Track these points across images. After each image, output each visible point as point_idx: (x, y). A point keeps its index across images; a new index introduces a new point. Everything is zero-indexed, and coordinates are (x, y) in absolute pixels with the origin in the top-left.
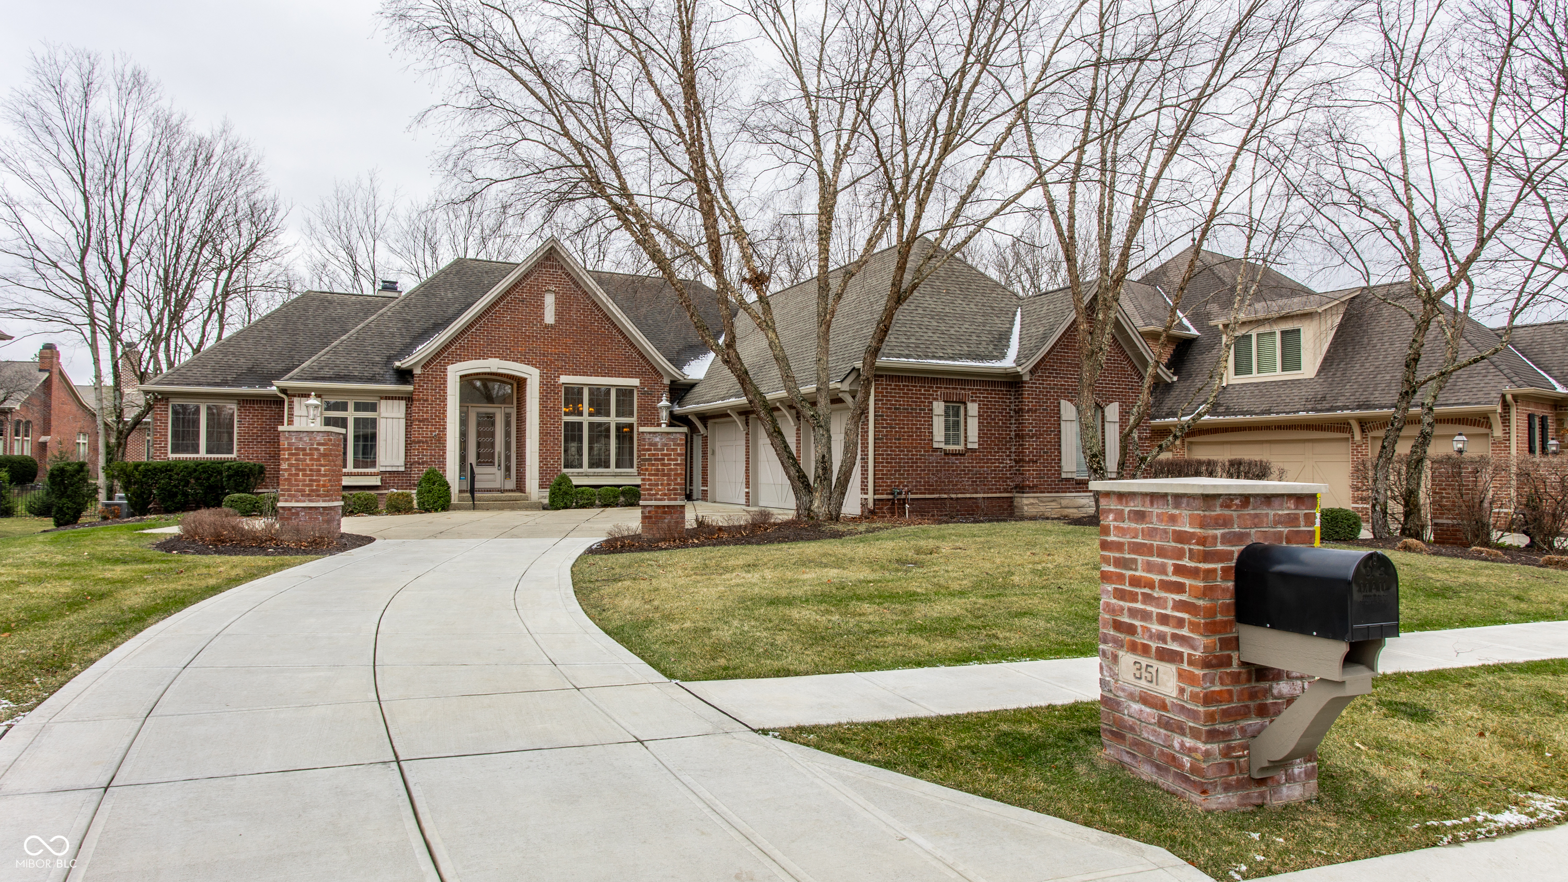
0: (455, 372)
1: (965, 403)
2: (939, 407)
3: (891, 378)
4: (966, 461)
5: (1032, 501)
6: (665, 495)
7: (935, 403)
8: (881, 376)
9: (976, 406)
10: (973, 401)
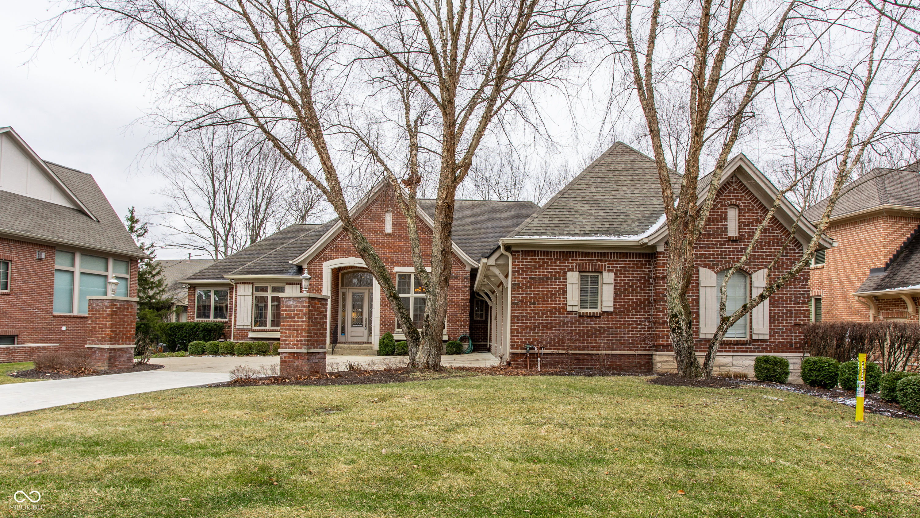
0: (328, 266)
1: (601, 272)
2: (573, 277)
3: (527, 253)
4: (602, 323)
5: (666, 358)
6: (295, 344)
7: (569, 274)
8: (518, 252)
9: (612, 275)
10: (609, 271)
